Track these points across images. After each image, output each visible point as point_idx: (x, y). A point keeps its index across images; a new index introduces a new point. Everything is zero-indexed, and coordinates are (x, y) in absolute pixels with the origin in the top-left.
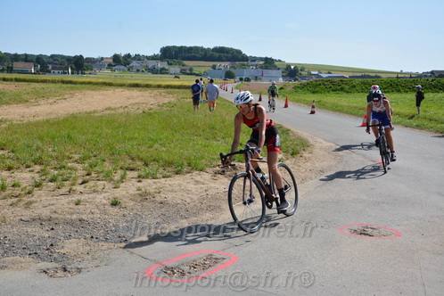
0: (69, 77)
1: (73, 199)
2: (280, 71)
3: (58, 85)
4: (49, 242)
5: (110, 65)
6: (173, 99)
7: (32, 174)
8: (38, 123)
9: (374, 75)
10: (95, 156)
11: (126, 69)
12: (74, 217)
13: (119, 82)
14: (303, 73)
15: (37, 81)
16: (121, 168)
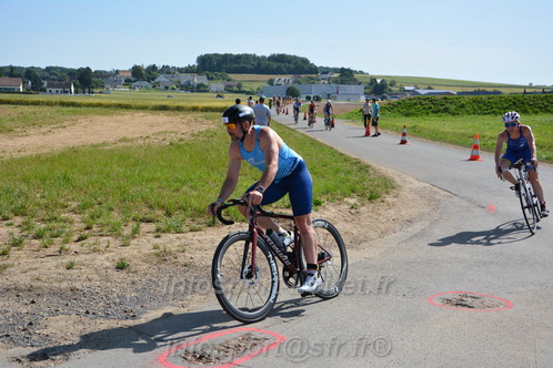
0: (72, 97)
1: (65, 261)
2: (362, 87)
3: (56, 108)
4: (27, 320)
5: (128, 81)
6: (212, 126)
7: (10, 229)
8: (24, 159)
9: (491, 90)
10: (100, 204)
11: (150, 86)
12: (64, 285)
13: (140, 103)
14: (393, 88)
15: (27, 104)
16: (134, 220)
